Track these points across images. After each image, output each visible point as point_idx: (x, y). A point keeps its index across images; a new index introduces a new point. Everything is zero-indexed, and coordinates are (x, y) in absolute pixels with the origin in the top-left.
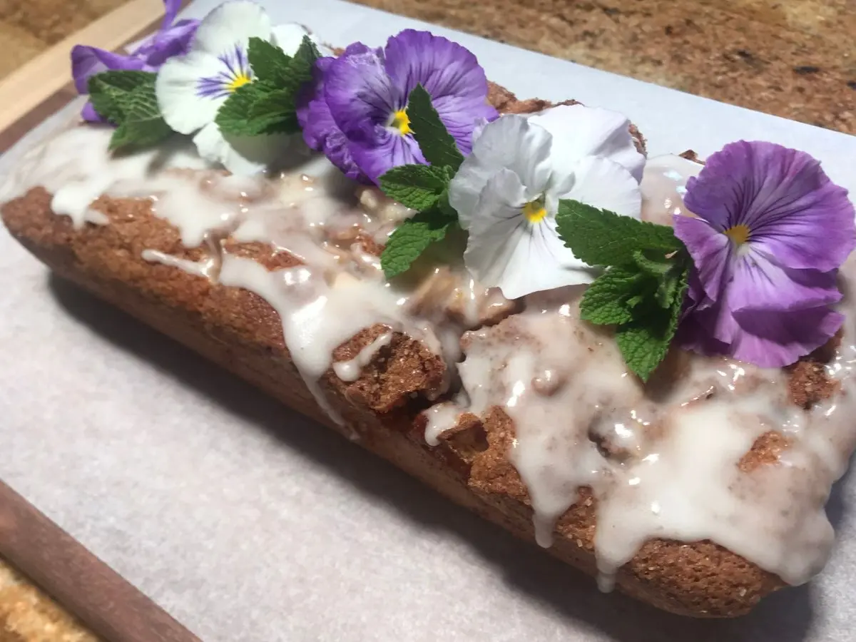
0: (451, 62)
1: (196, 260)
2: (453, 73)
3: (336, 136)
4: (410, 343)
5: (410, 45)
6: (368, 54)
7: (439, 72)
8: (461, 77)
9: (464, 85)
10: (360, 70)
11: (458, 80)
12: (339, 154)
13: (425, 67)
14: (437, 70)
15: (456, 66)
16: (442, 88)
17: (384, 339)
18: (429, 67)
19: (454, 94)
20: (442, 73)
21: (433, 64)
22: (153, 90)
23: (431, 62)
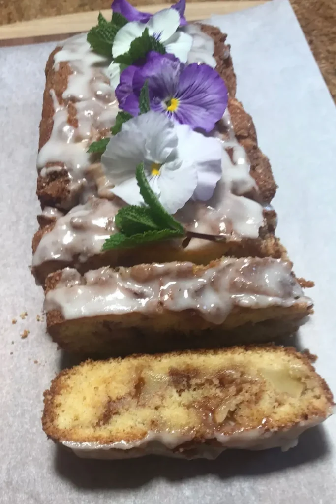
0: (216, 93)
1: (60, 104)
2: (212, 99)
3: (128, 86)
4: (66, 178)
5: (203, 72)
6: (175, 63)
7: (206, 94)
8: (215, 103)
9: (214, 108)
10: (164, 67)
11: (213, 104)
12: (122, 94)
13: (201, 87)
14: (206, 92)
15: (216, 97)
16: (203, 102)
17: (59, 168)
18: (203, 89)
19: (207, 109)
20: (207, 96)
21: (206, 89)
22: (117, 30)
23: (207, 87)
